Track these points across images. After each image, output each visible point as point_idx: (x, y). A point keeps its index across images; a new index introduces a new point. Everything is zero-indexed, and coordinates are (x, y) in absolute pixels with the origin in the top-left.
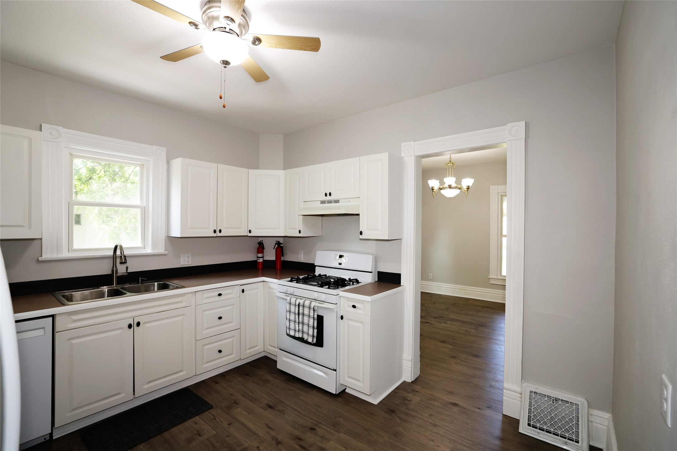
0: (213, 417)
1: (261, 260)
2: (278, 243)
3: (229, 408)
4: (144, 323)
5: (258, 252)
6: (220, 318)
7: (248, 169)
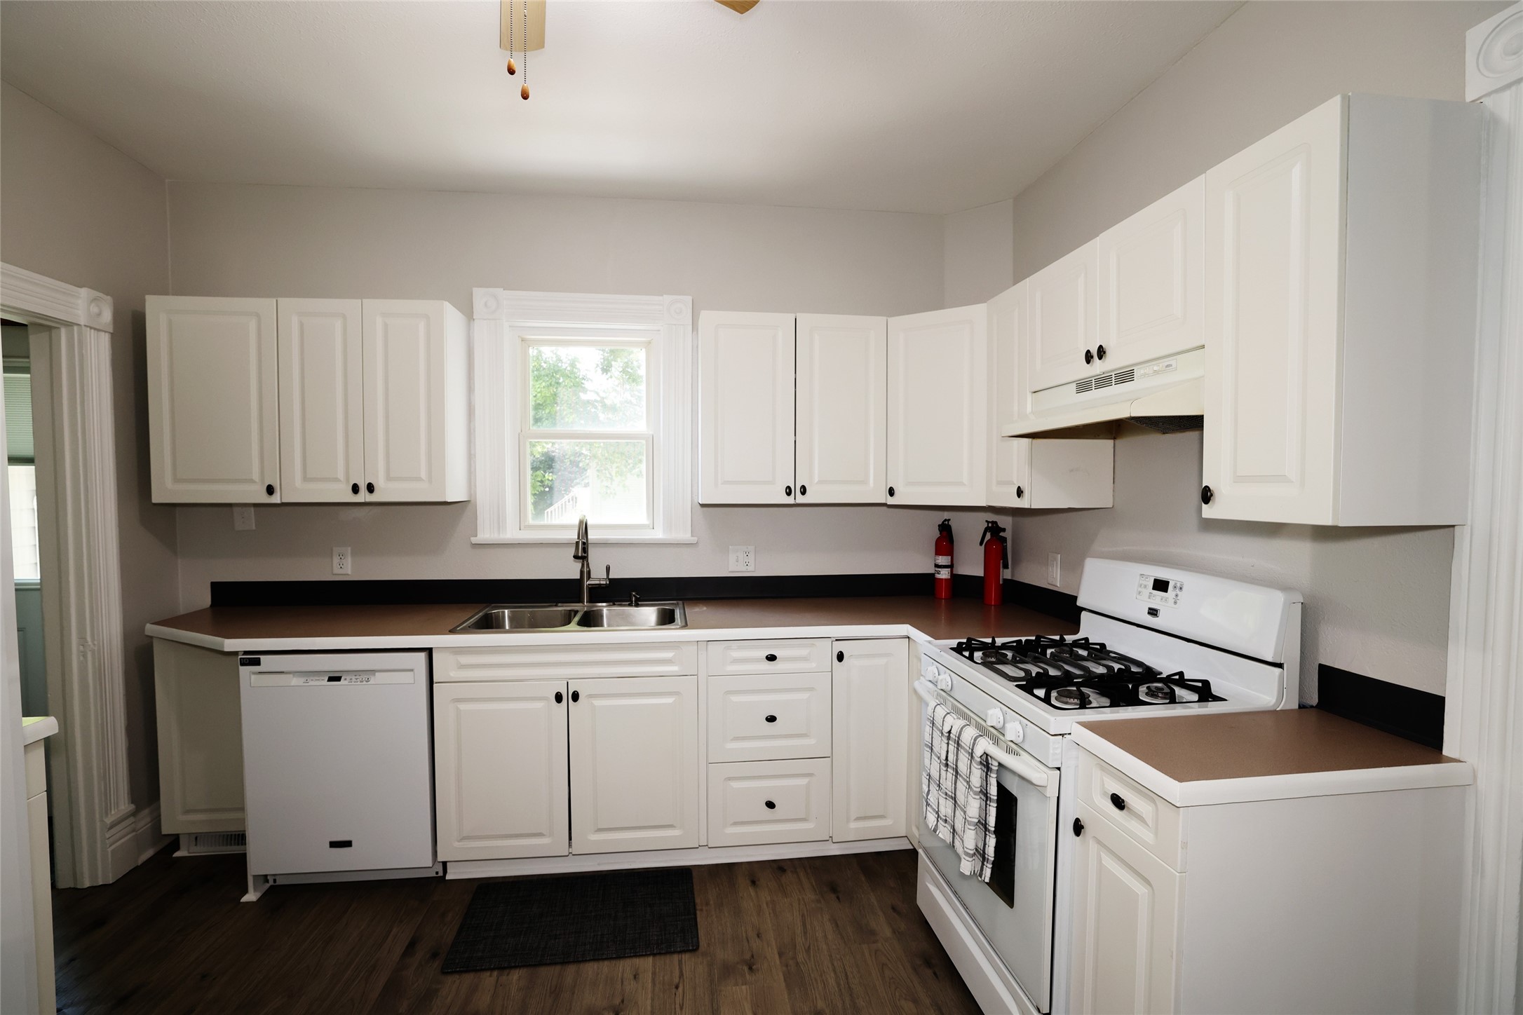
0: (676, 980)
1: (944, 574)
2: (994, 529)
3: (728, 971)
4: (590, 696)
5: (939, 552)
6: (771, 719)
7: (885, 318)
